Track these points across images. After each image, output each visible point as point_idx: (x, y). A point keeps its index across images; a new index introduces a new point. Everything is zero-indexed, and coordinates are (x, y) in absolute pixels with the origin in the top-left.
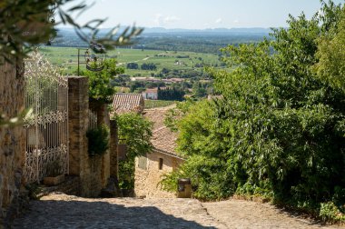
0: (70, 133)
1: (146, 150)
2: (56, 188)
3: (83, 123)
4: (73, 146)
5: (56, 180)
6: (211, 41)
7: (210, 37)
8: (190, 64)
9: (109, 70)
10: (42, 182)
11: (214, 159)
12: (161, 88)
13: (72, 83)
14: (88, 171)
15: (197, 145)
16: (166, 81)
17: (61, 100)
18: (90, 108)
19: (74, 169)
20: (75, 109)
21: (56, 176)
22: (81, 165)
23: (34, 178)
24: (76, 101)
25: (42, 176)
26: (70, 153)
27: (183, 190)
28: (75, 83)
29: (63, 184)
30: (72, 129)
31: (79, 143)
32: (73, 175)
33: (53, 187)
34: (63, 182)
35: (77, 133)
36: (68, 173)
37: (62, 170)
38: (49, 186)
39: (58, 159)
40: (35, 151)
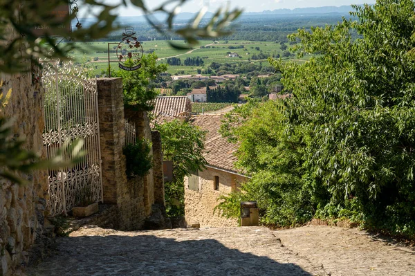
0: (103, 150)
1: (197, 167)
2: (88, 220)
3: (118, 137)
4: (106, 166)
5: (88, 210)
6: (270, 26)
7: (270, 21)
8: (246, 56)
9: (148, 68)
10: (71, 214)
11: (285, 175)
12: (211, 88)
13: (102, 87)
14: (127, 197)
15: (262, 158)
16: (217, 78)
17: (89, 110)
18: (125, 117)
19: (109, 196)
20: (107, 120)
21: (87, 206)
22: (118, 189)
23: (60, 208)
24: (108, 109)
25: (69, 206)
26: (103, 176)
27: (248, 216)
28: (105, 87)
29: (97, 215)
30: (104, 145)
31: (114, 162)
32: (109, 203)
33: (84, 220)
34: (98, 213)
35: (111, 149)
36: (102, 200)
37: (94, 198)
38: (80, 218)
39: (89, 183)
40: (60, 174)
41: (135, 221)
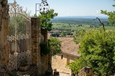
0: (32, 45)
2: (26, 72)
3: (38, 40)
4: (33, 51)
5: (26, 68)
10: (19, 70)
13: (33, 20)
14: (40, 63)
16: (54, 31)
17: (27, 29)
18: (41, 33)
19: (34, 62)
20: (34, 33)
21: (25, 66)
22: (37, 60)
23: (14, 67)
24: (35, 29)
25: (18, 66)
26: (32, 55)
27: (88, 72)
28: (34, 20)
29: (29, 70)
30: (33, 43)
31: (36, 49)
32: (33, 65)
33: (24, 72)
34: (29, 69)
35: (36, 44)
36: (31, 64)
37: (28, 63)
38: (22, 71)
39: (26, 57)
40: (15, 54)
41: (43, 72)
